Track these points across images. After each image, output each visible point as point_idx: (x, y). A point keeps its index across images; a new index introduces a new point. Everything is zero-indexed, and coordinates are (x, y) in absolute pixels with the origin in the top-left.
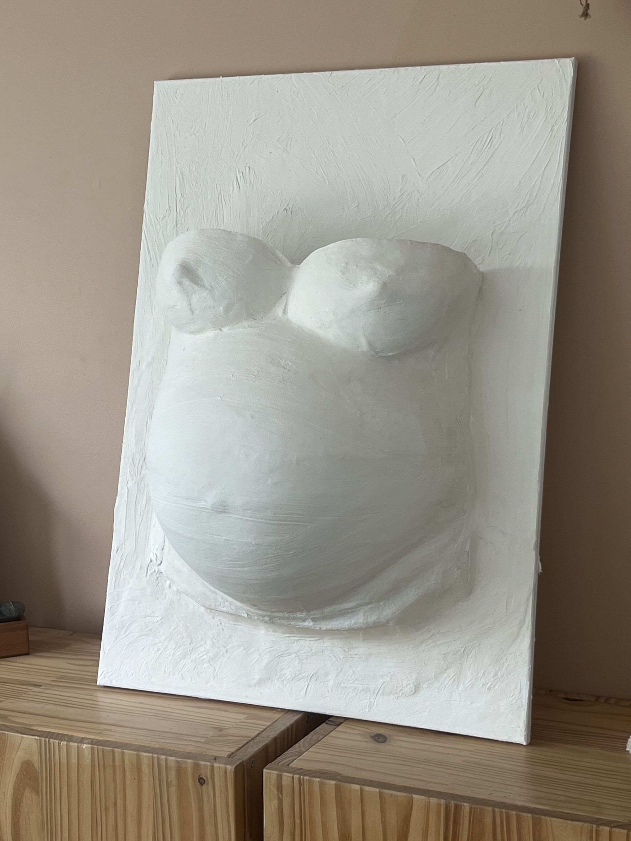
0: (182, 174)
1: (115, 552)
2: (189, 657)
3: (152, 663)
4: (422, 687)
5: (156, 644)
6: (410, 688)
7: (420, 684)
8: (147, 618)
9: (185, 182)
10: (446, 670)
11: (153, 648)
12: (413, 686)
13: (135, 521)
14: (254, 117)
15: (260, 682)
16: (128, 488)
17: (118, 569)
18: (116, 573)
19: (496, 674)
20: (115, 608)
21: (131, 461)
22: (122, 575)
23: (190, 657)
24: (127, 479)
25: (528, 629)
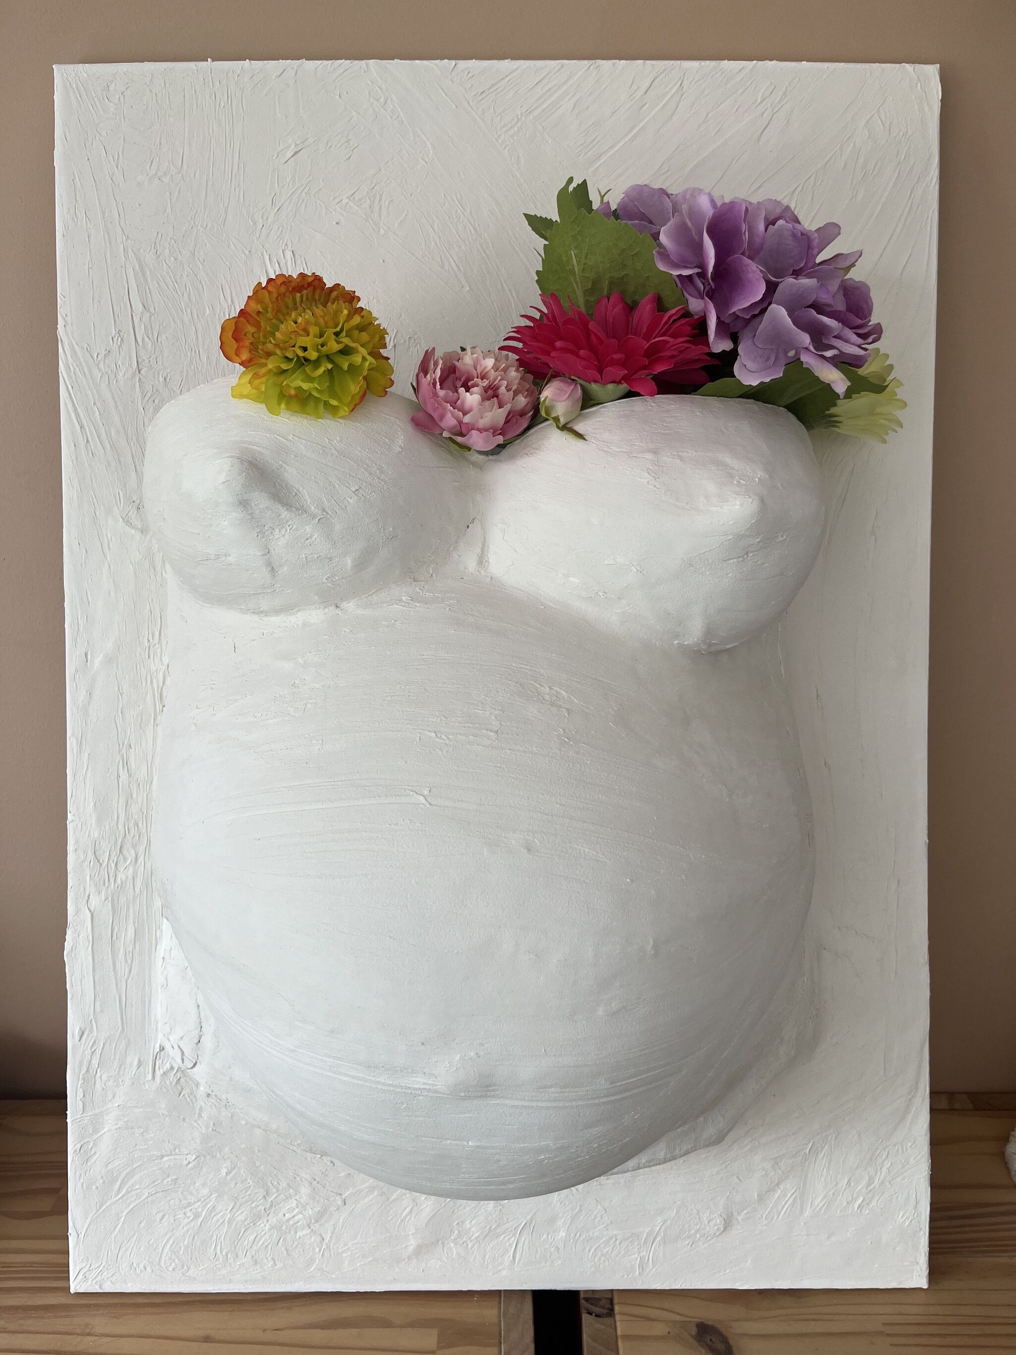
0: (139, 260)
1: (77, 1037)
2: (265, 1221)
3: (186, 1242)
4: (737, 1219)
5: (189, 1204)
6: (715, 1225)
7: (732, 1214)
8: (166, 1159)
9: (149, 279)
10: (778, 1184)
11: (185, 1213)
12: (721, 1221)
13: (116, 974)
14: (293, 146)
15: (419, 1251)
16: (90, 911)
17: (88, 1071)
18: (84, 1079)
19: (871, 1180)
20: (90, 1147)
21: (91, 856)
22: (98, 1082)
23: (268, 1221)
24: (87, 893)
25: (923, 1100)
